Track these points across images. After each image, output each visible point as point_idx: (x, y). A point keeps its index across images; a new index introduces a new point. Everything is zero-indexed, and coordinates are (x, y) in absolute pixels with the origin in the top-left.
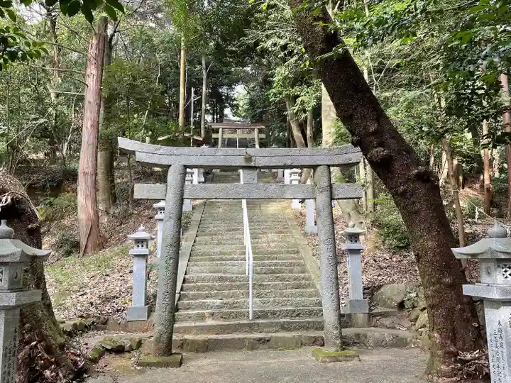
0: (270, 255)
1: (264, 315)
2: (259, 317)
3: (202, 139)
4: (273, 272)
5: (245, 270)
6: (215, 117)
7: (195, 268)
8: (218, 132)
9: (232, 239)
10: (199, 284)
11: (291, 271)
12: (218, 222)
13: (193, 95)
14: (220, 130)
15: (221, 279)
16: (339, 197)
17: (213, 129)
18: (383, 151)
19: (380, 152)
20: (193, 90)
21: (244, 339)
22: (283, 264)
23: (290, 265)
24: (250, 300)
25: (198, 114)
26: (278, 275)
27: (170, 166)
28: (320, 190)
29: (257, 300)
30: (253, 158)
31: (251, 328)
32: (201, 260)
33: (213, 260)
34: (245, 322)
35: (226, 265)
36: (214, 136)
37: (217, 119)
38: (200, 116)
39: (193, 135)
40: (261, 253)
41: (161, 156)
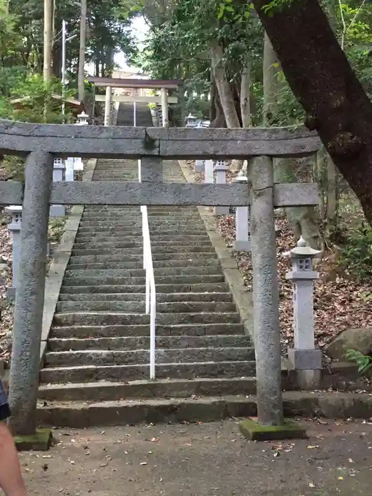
0: (181, 284)
1: (172, 372)
2: (164, 376)
3: (79, 103)
4: (186, 309)
5: (144, 305)
6: (100, 66)
7: (71, 303)
8: (104, 93)
9: (125, 260)
10: (76, 327)
11: (212, 309)
12: (104, 233)
13: (64, 31)
14: (108, 89)
15: (109, 320)
16: (285, 204)
17: (97, 88)
18: (352, 137)
19: (346, 139)
20: (64, 23)
21: (141, 406)
22: (202, 298)
23: (211, 298)
24: (152, 350)
25: (73, 63)
26: (192, 314)
27: (29, 153)
28: (258, 193)
29: (162, 350)
30: (157, 143)
31: (152, 391)
32: (79, 291)
33: (97, 291)
34: (144, 382)
35: (116, 298)
36: (98, 98)
37: (103, 70)
38: (77, 66)
39: (66, 98)
40: (168, 281)
41: (15, 137)
